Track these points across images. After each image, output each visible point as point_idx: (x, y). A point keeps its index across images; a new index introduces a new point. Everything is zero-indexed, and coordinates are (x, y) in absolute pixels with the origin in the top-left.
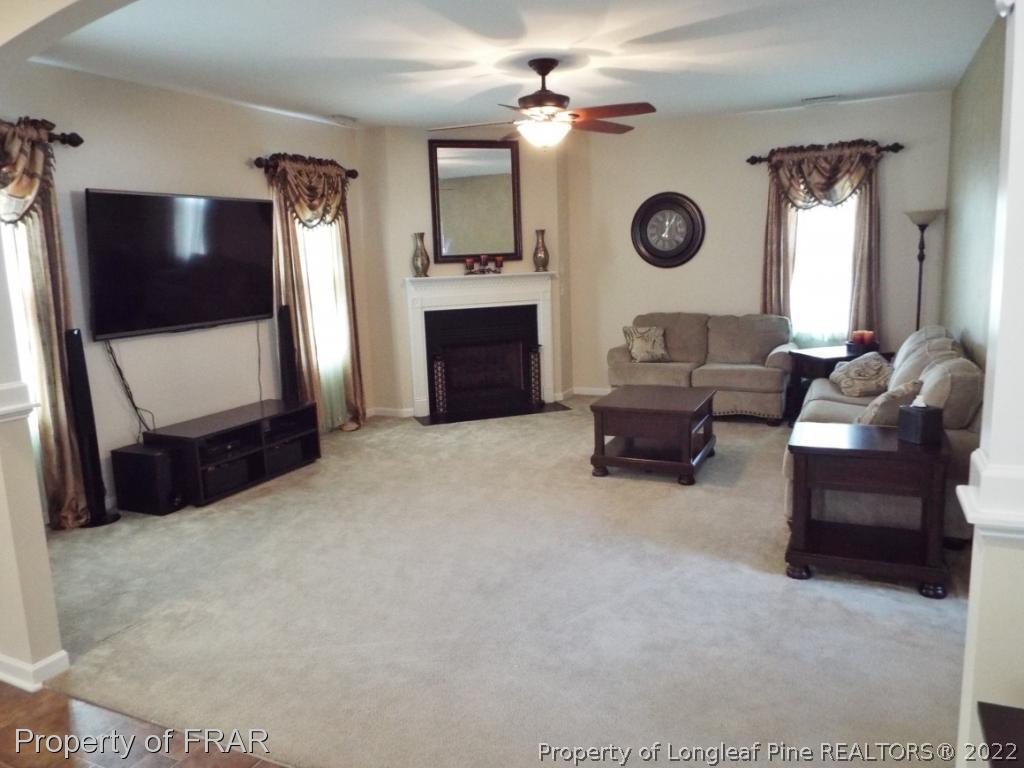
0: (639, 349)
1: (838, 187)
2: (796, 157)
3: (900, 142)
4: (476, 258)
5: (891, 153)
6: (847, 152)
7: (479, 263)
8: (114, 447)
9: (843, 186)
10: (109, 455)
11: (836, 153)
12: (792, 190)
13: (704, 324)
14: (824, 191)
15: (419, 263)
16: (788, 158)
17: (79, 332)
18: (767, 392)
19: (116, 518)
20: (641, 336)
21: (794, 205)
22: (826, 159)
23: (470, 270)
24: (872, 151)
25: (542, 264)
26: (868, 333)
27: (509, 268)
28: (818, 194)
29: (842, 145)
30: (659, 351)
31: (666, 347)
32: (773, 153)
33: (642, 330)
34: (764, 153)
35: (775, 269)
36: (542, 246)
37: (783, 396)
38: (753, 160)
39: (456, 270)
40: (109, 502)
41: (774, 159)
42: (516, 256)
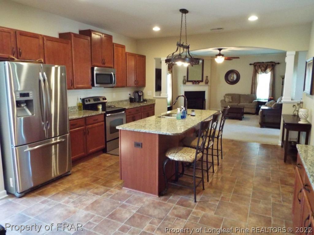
0: (227, 100)
1: (267, 70)
2: (259, 64)
3: (279, 62)
4: (195, 81)
5: (277, 64)
6: (269, 64)
7: (195, 82)
9: (268, 70)
11: (267, 64)
12: (258, 71)
13: (240, 96)
14: (264, 71)
15: (185, 82)
16: (258, 64)
18: (252, 108)
20: (228, 98)
21: (258, 73)
22: (265, 65)
23: (193, 83)
24: (274, 64)
25: (207, 83)
26: (272, 98)
27: (201, 83)
28: (263, 71)
29: (268, 62)
30: (231, 101)
31: (232, 100)
32: (254, 63)
33: (228, 96)
34: (253, 63)
35: (254, 85)
36: (207, 79)
37: (255, 109)
38: (251, 64)
39: (190, 83)
41: (255, 64)
42: (202, 81)
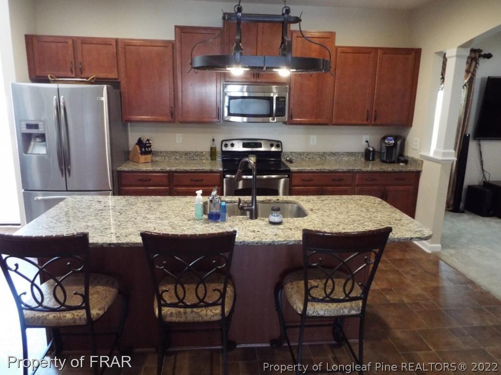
8: (469, 184)
10: (467, 187)
17: (469, 135)
19: (463, 212)
40: (462, 205)
